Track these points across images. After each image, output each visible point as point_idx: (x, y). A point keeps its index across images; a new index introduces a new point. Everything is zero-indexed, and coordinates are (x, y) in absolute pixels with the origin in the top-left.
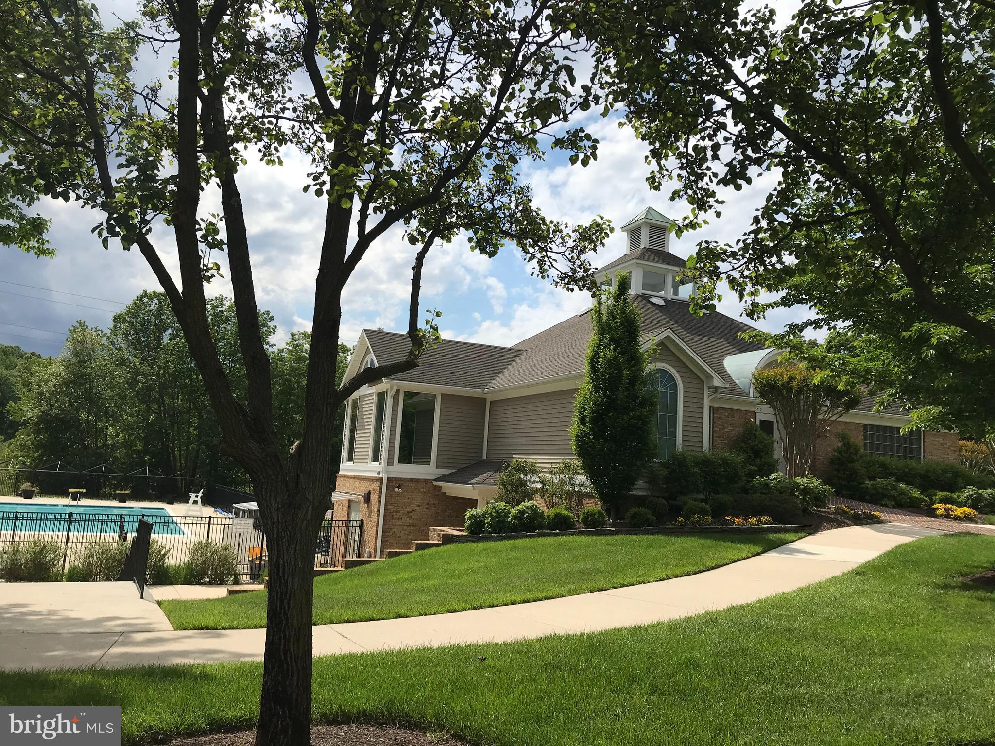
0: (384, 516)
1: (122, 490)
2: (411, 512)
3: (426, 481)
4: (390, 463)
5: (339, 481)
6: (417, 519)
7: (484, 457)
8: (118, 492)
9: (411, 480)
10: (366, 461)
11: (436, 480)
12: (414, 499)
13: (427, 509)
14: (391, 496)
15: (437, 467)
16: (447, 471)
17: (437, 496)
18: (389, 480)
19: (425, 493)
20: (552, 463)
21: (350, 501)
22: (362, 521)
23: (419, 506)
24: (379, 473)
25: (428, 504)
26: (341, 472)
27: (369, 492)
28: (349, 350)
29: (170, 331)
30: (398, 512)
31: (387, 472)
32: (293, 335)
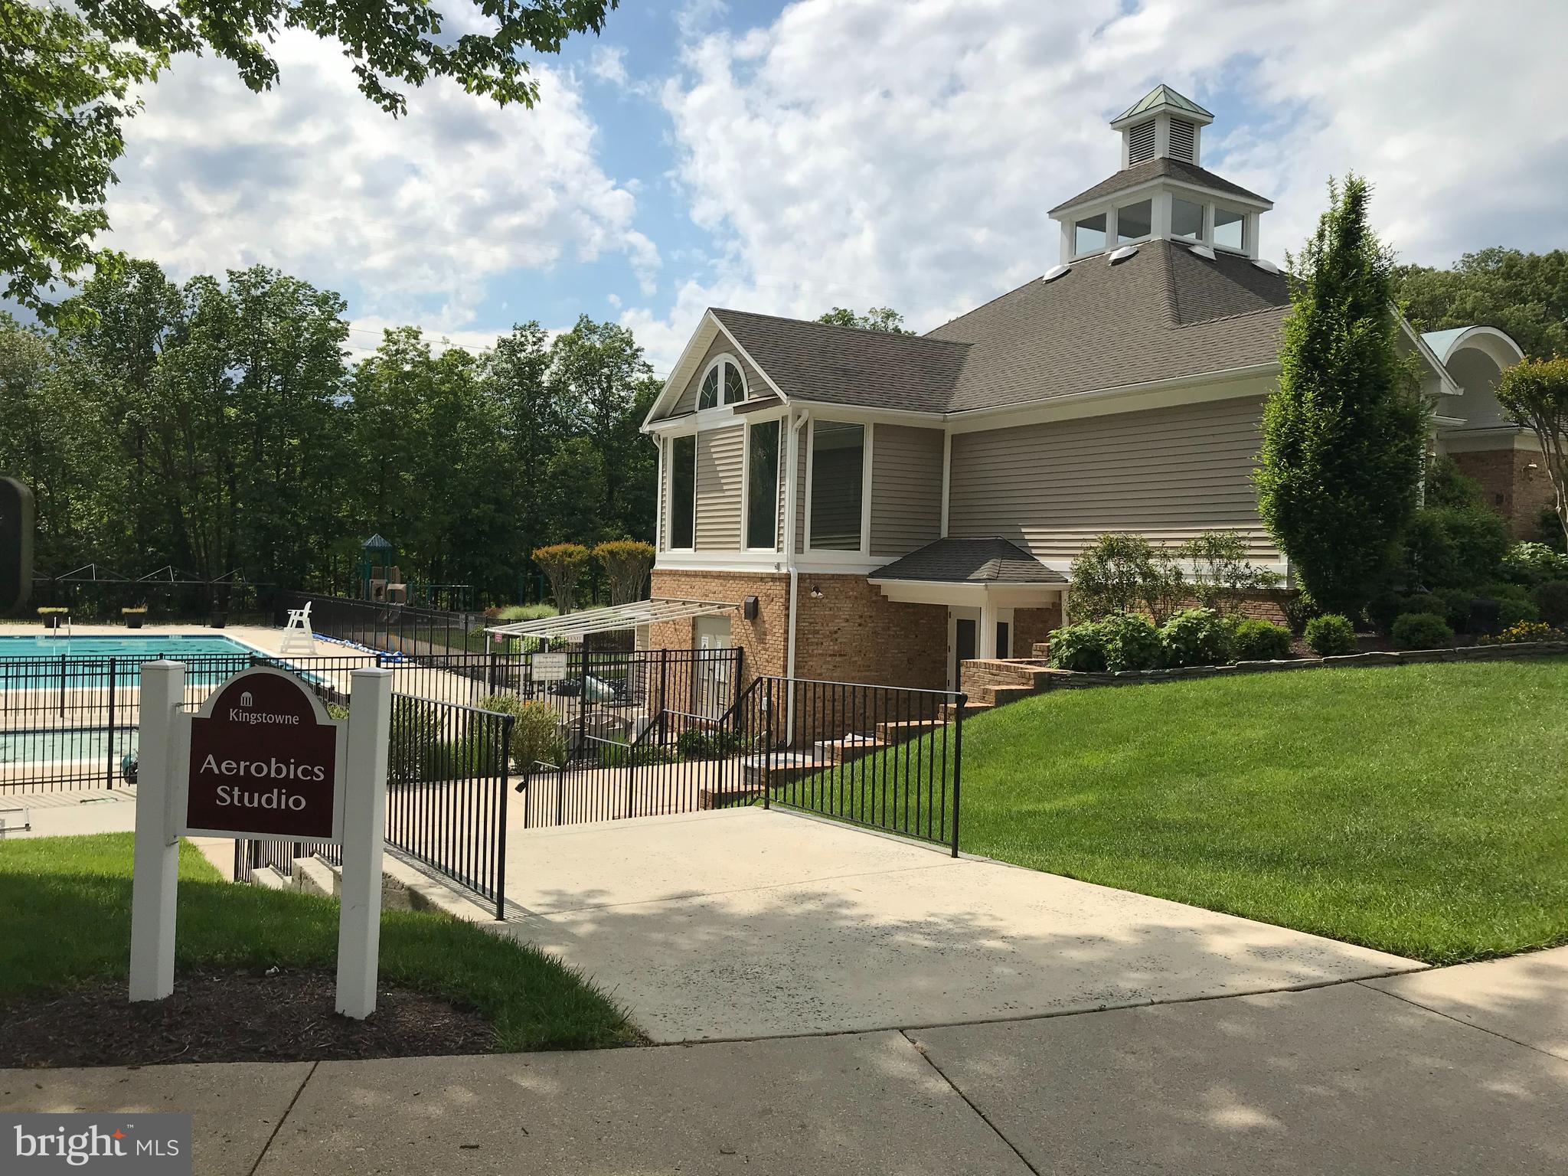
0: (797, 640)
1: (132, 608)
2: (836, 632)
3: (857, 578)
4: (799, 549)
5: (655, 582)
6: (845, 643)
7: (944, 534)
8: (125, 610)
9: (834, 577)
10: (737, 546)
11: (871, 575)
12: (839, 609)
13: (860, 625)
14: (804, 605)
15: (872, 553)
16: (887, 560)
17: (875, 602)
18: (801, 578)
19: (856, 598)
20: (1164, 540)
21: (694, 618)
22: (741, 649)
23: (847, 621)
24: (778, 567)
25: (861, 617)
26: (658, 567)
27: (756, 600)
28: (473, 361)
29: (167, 330)
30: (816, 632)
31: (796, 564)
32: (388, 333)
